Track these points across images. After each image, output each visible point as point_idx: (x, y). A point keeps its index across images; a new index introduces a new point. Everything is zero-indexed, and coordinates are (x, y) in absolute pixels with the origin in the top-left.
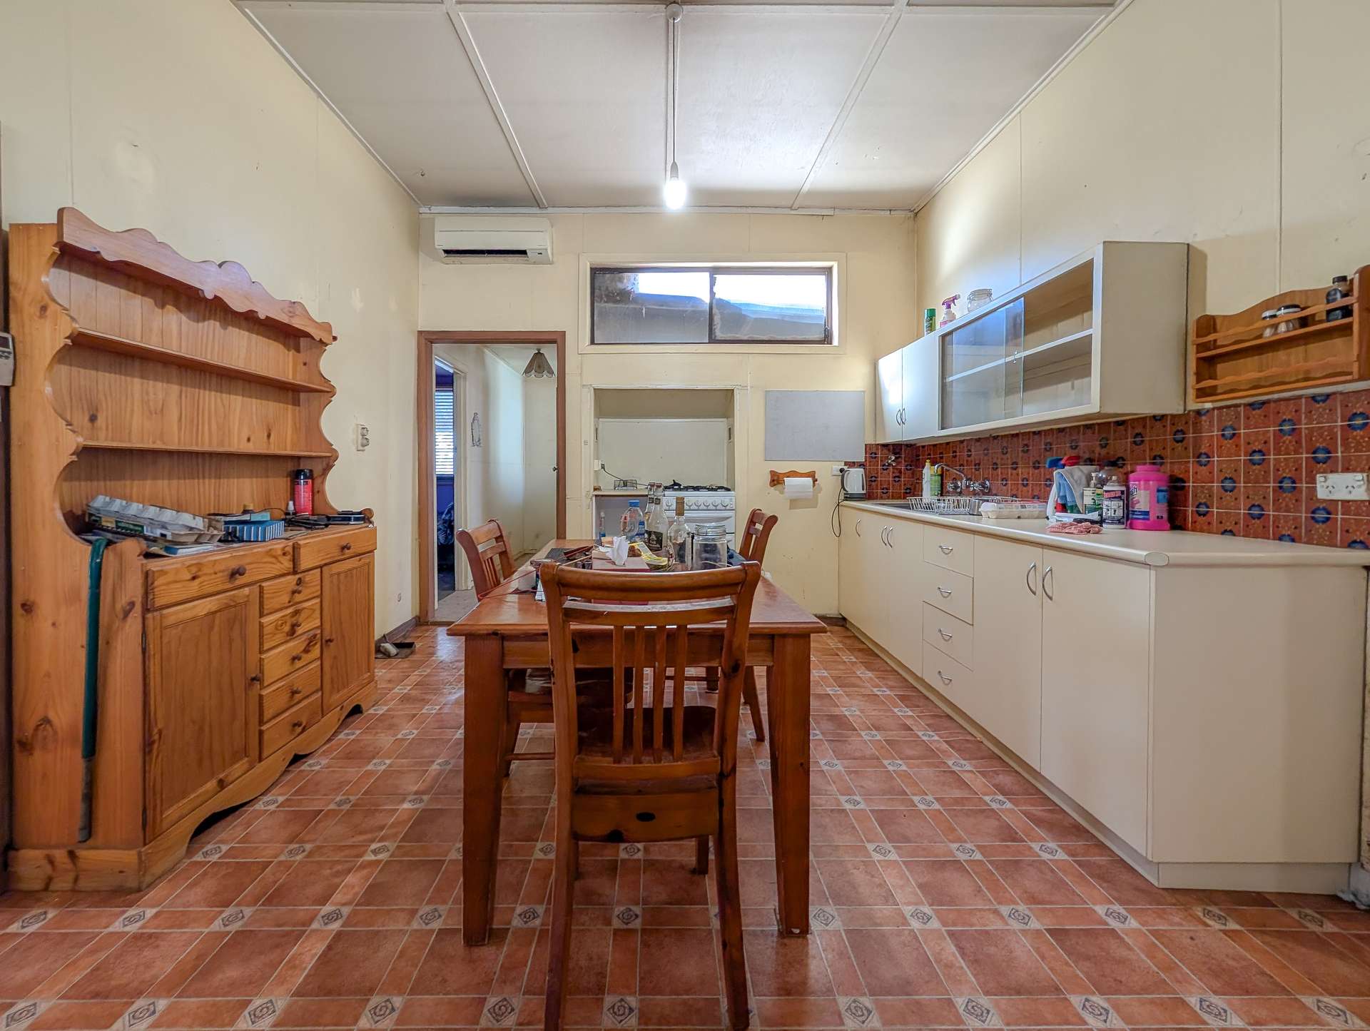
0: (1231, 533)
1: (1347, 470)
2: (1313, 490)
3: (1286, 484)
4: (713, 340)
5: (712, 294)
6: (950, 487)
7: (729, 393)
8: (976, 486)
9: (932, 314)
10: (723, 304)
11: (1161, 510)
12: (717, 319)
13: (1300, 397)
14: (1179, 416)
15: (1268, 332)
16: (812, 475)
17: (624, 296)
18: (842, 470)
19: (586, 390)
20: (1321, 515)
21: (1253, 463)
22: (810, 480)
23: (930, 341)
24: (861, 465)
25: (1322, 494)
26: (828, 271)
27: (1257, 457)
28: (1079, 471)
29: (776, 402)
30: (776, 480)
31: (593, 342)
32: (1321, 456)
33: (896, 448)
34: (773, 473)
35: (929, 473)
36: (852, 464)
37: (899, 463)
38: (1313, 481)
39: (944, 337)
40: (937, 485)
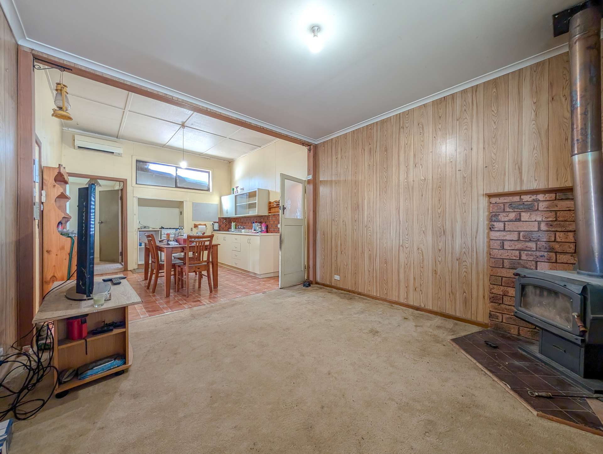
0: (272, 233)
4: (176, 187)
5: (176, 174)
6: (237, 227)
7: (182, 203)
8: (242, 227)
9: (233, 189)
10: (179, 177)
11: (265, 230)
12: (178, 181)
13: (277, 214)
15: (274, 206)
16: (205, 225)
17: (147, 170)
18: (213, 224)
19: (135, 198)
22: (205, 226)
23: (232, 196)
24: (217, 222)
25: (278, 227)
26: (209, 172)
28: (256, 224)
29: (195, 206)
30: (196, 226)
31: (136, 183)
33: (225, 219)
34: (195, 225)
35: (233, 224)
36: (215, 222)
37: (226, 222)
39: (236, 196)
40: (235, 227)
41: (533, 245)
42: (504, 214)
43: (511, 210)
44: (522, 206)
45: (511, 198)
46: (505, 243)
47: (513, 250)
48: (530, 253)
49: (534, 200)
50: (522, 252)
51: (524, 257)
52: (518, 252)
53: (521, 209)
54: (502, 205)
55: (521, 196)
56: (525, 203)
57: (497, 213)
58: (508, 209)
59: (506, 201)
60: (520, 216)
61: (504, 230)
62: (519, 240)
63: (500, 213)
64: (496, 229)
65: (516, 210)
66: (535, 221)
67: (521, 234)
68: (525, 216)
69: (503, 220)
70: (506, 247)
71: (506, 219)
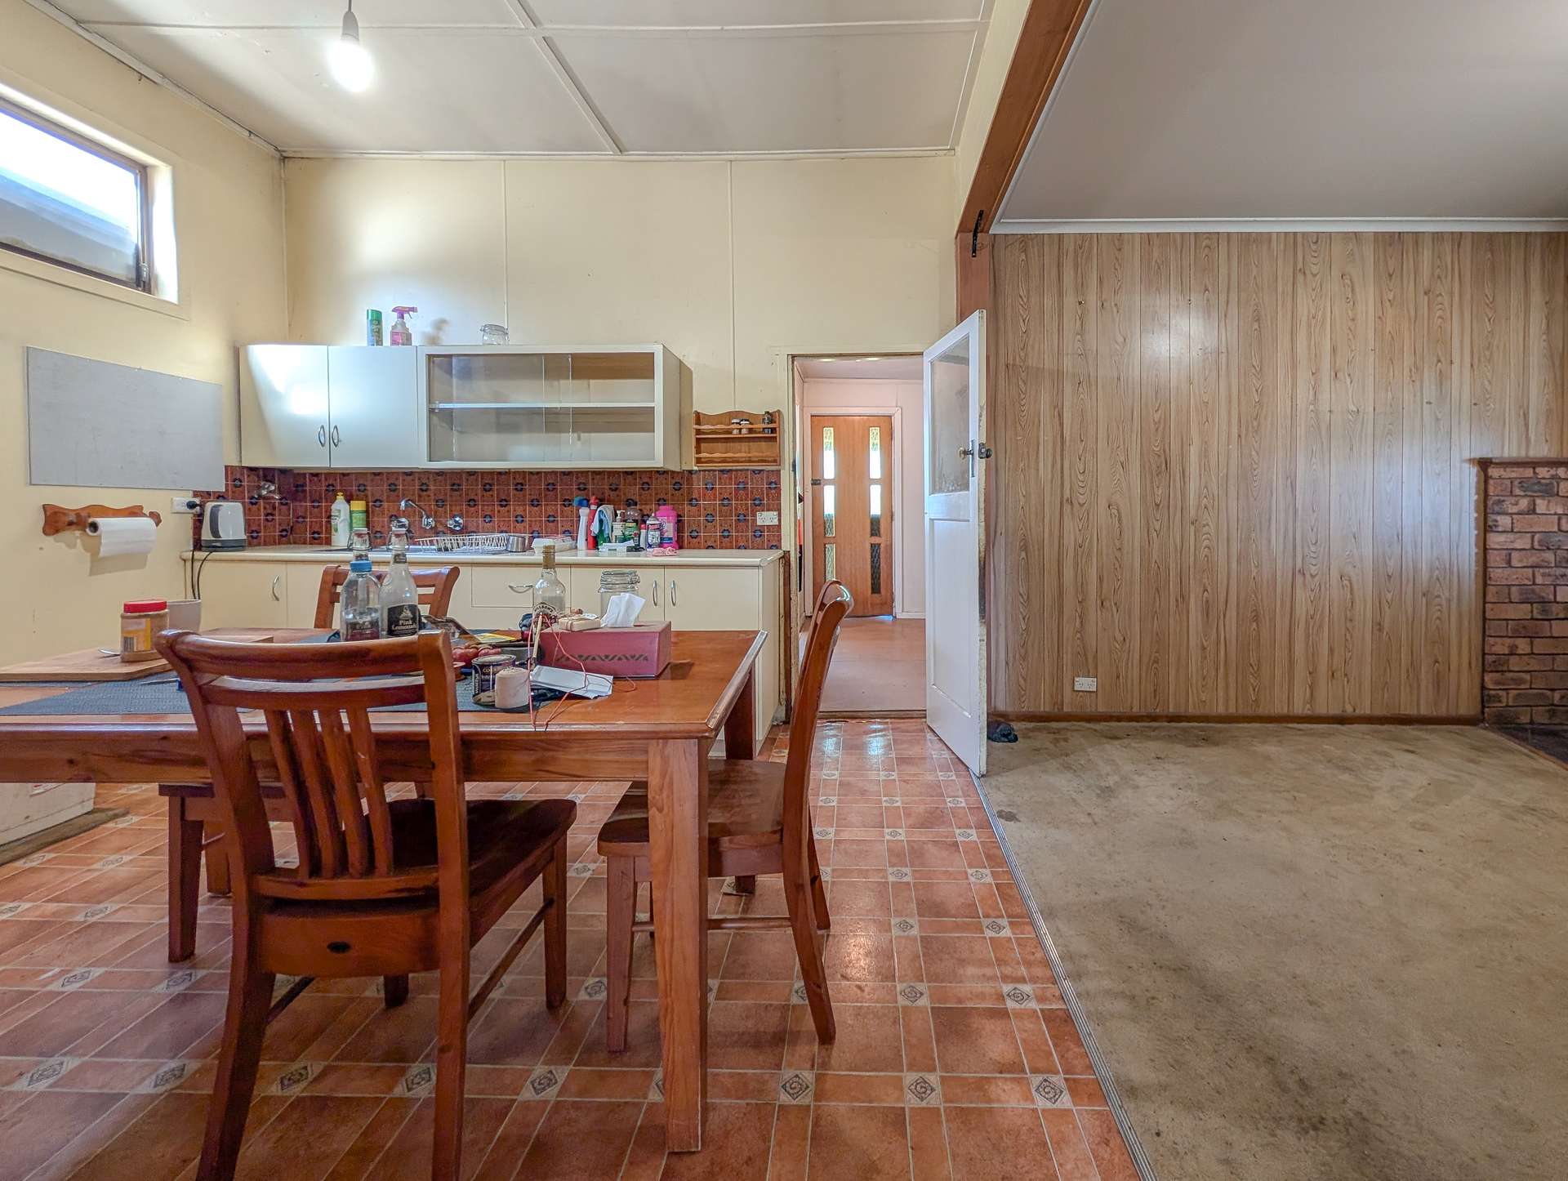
0: (713, 547)
1: (768, 510)
2: (755, 521)
3: (741, 517)
9: (378, 317)
11: (675, 537)
13: (748, 470)
14: (678, 473)
15: (735, 432)
16: (137, 511)
18: (190, 504)
20: (758, 533)
21: (723, 505)
24: (231, 497)
25: (759, 523)
27: (726, 502)
32: (757, 502)
33: (268, 474)
35: (344, 510)
36: (205, 496)
38: (754, 515)
39: (432, 356)
41: (1549, 556)
42: (1513, 500)
43: (1522, 494)
44: (1536, 487)
45: (1521, 469)
46: (1515, 555)
47: (1524, 567)
48: (1547, 570)
49: (1553, 477)
50: (1536, 570)
51: (1539, 580)
52: (1530, 570)
53: (1535, 492)
54: (1508, 482)
55: (1534, 468)
56: (1543, 481)
57: (1502, 498)
58: (1517, 492)
59: (1514, 475)
60: (1535, 504)
61: (1512, 531)
62: (1533, 548)
63: (1506, 498)
64: (1500, 529)
65: (1529, 493)
66: (1555, 514)
67: (1537, 537)
68: (1541, 506)
69: (1510, 511)
70: (1515, 563)
71: (1515, 509)
